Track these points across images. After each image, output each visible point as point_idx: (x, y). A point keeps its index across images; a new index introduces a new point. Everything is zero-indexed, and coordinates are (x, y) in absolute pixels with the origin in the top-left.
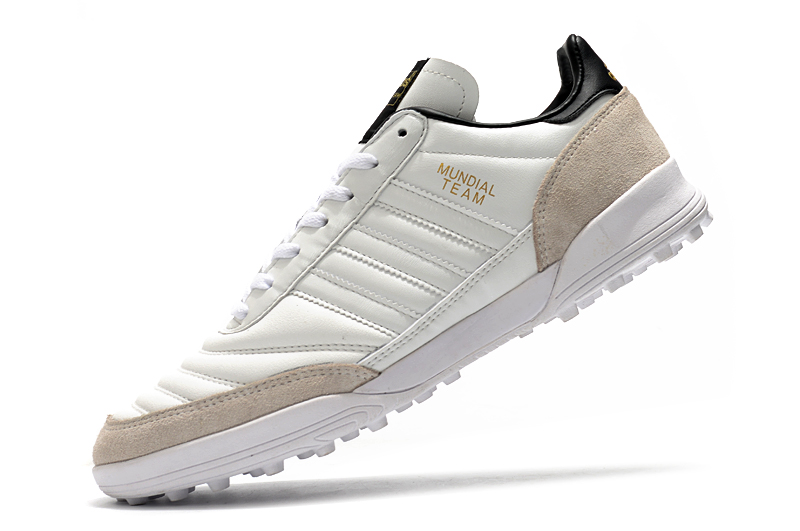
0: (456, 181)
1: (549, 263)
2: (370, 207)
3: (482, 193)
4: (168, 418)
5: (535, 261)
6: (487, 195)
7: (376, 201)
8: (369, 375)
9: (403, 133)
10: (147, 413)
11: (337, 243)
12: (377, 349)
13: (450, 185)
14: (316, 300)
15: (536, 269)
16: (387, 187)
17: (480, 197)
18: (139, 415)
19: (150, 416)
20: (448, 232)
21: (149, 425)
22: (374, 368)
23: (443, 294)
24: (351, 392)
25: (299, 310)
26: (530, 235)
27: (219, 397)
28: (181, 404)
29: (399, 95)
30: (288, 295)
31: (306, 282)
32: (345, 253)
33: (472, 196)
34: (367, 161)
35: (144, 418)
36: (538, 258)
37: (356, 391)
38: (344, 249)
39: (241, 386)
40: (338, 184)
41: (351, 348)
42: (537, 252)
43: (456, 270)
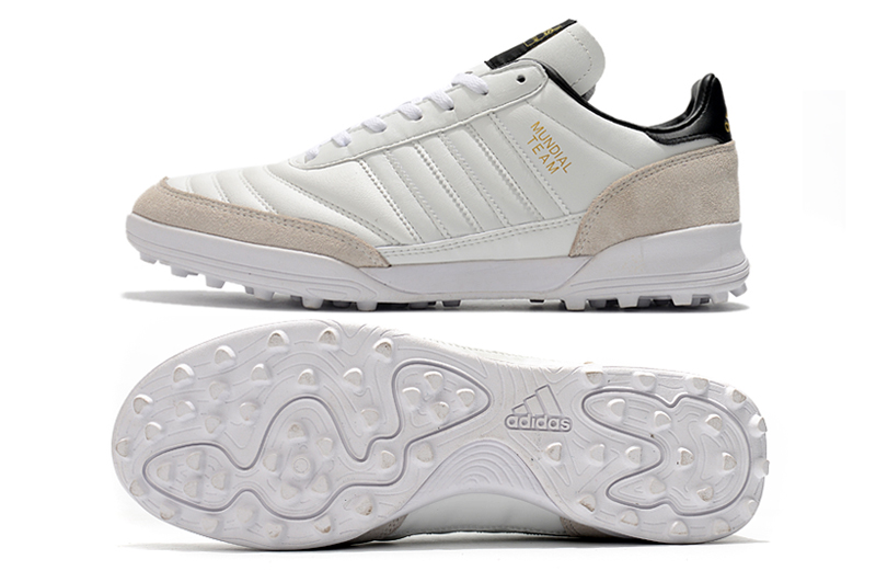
0: (542, 143)
1: (581, 252)
2: (461, 125)
3: (558, 164)
4: (204, 206)
5: (571, 245)
6: (561, 168)
7: (468, 123)
8: (380, 263)
9: (521, 79)
10: (191, 192)
11: (418, 141)
12: (399, 244)
13: (535, 143)
14: (373, 177)
15: (567, 253)
16: (483, 116)
17: (554, 166)
18: (185, 191)
19: (191, 196)
20: (511, 181)
21: (186, 203)
22: (388, 259)
23: (478, 230)
24: (358, 268)
25: (355, 177)
26: (579, 221)
27: (252, 212)
28: (220, 200)
29: (536, 40)
30: (355, 160)
31: (374, 158)
32: (419, 152)
33: (549, 162)
34: (481, 87)
35: (186, 195)
36: (574, 244)
37: (362, 269)
38: (420, 148)
39: (274, 212)
40: (446, 92)
41: (379, 232)
42: (576, 239)
43: (501, 217)
